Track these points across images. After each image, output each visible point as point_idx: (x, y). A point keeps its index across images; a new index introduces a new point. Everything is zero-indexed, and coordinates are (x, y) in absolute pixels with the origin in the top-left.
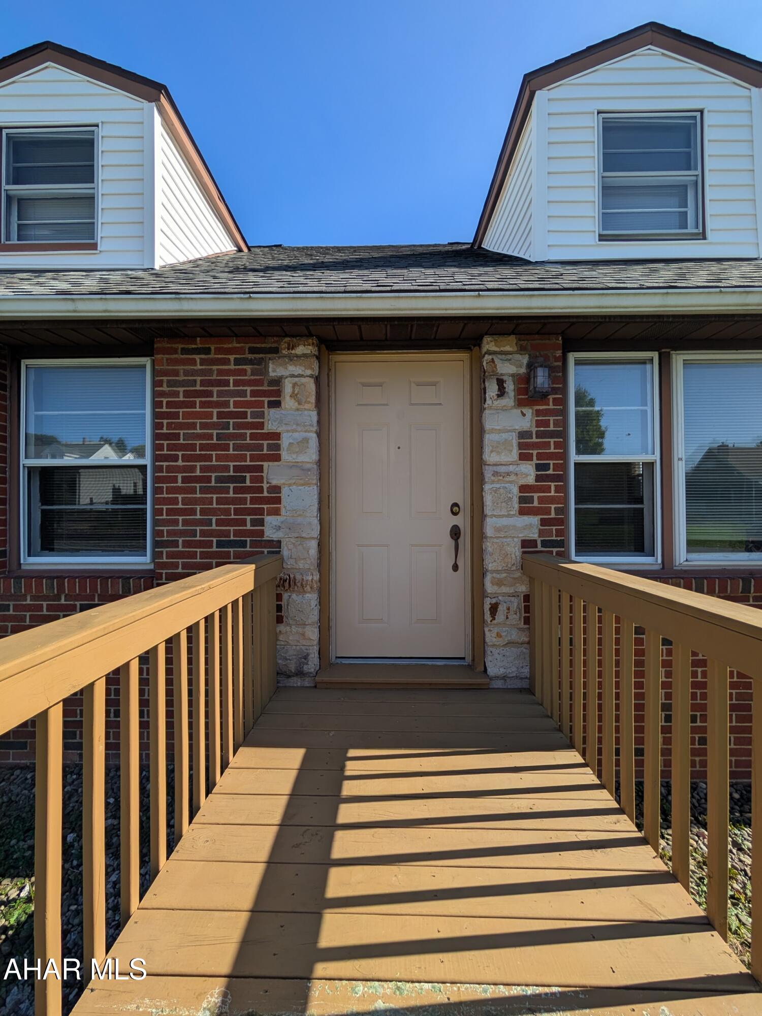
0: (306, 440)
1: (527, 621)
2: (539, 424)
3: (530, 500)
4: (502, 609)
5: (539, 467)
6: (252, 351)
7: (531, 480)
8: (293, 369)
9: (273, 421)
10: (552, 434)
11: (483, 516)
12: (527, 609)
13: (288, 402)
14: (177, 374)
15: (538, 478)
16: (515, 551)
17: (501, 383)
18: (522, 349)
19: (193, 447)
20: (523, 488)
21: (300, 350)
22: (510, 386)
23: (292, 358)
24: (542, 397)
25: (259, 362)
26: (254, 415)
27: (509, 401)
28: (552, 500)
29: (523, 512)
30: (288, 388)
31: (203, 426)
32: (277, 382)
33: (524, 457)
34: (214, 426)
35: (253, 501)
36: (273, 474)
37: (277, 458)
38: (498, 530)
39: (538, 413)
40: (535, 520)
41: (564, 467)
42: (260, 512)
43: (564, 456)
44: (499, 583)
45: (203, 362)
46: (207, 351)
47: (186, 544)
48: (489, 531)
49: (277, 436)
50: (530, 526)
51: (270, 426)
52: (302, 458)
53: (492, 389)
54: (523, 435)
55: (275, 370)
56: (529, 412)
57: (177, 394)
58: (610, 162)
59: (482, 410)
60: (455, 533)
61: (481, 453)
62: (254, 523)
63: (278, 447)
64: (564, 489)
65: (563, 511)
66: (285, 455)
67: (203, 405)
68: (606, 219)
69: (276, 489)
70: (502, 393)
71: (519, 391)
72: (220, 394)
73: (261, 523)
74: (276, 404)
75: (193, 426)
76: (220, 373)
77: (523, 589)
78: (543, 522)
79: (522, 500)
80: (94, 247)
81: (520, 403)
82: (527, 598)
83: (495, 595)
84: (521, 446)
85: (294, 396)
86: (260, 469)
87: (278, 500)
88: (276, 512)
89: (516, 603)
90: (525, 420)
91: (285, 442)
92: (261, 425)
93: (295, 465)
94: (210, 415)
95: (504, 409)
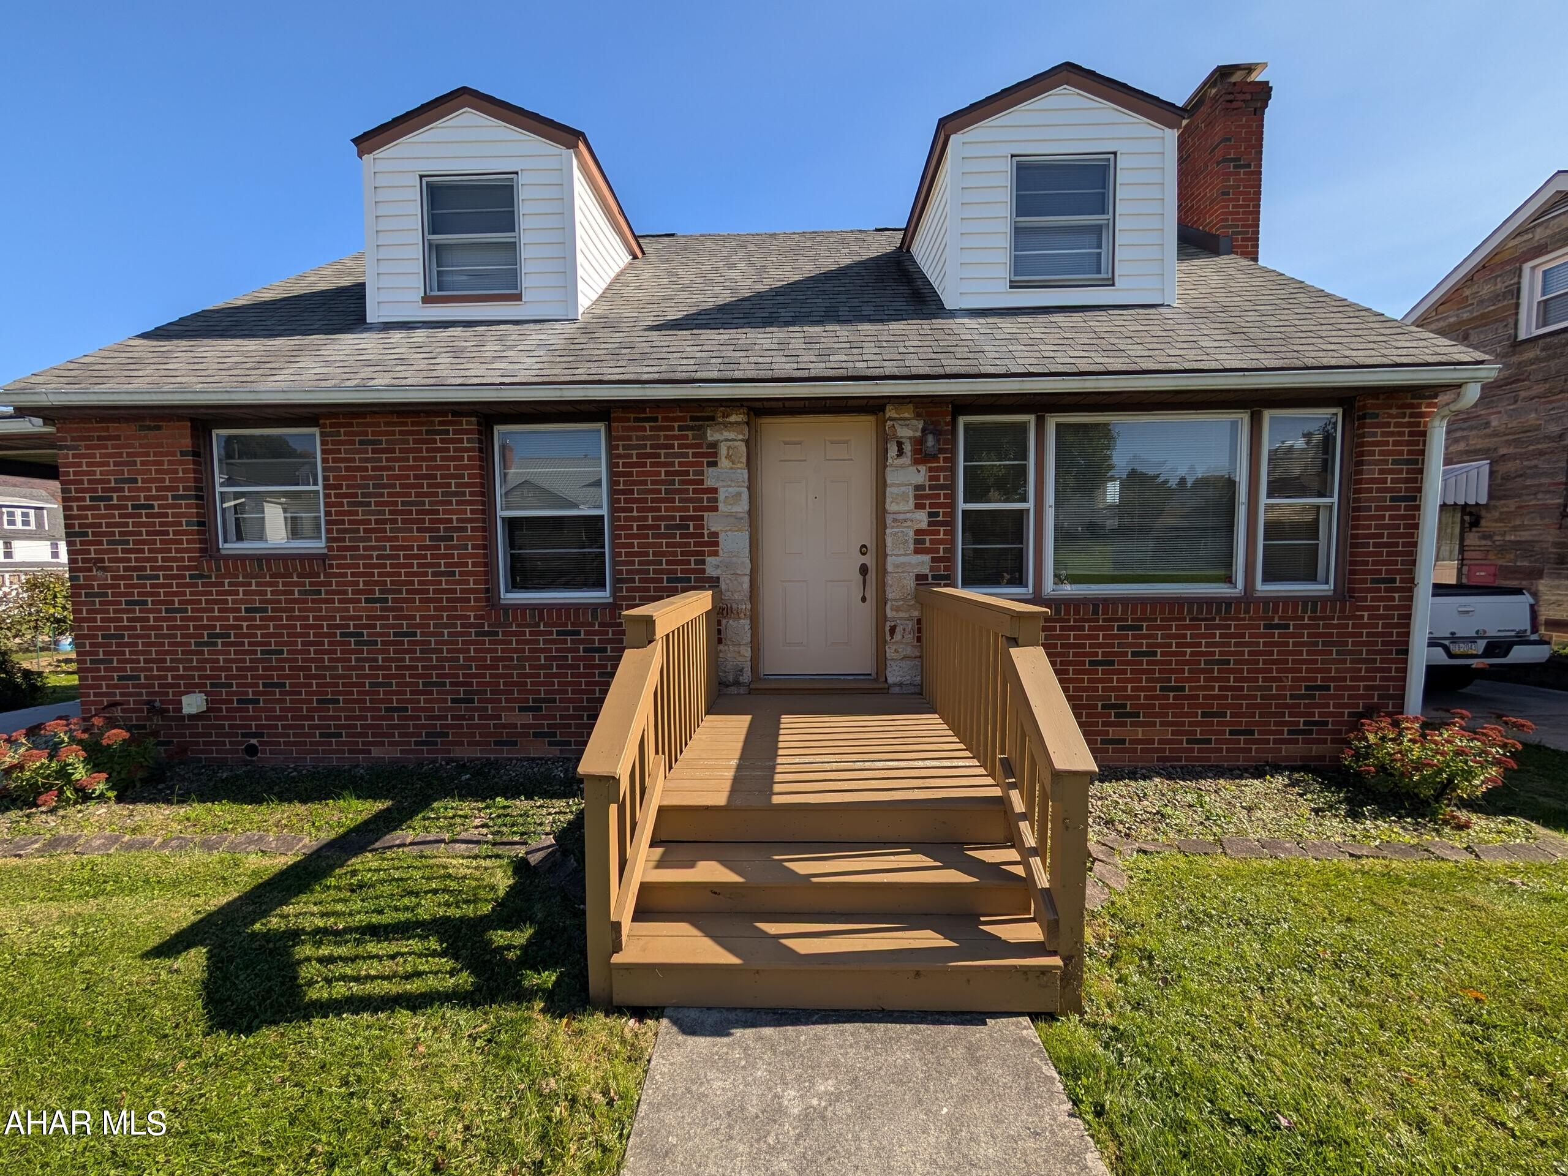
0: (739, 494)
1: (919, 639)
2: (931, 478)
3: (923, 542)
4: (899, 630)
5: (930, 515)
6: (693, 419)
7: (924, 525)
8: (727, 434)
9: (711, 477)
10: (942, 487)
11: (886, 555)
12: (919, 630)
13: (724, 462)
14: (630, 438)
15: (930, 524)
16: (910, 583)
17: (900, 444)
18: (918, 416)
19: (645, 500)
20: (918, 532)
21: (733, 418)
22: (908, 448)
23: (727, 426)
24: (934, 458)
25: (699, 428)
26: (695, 473)
27: (906, 460)
28: (941, 542)
29: (917, 551)
30: (723, 450)
31: (653, 483)
32: (714, 445)
33: (919, 506)
34: (662, 482)
35: (696, 544)
36: (712, 522)
37: (715, 509)
38: (897, 566)
39: (931, 470)
40: (927, 558)
41: (952, 514)
42: (702, 553)
43: (953, 505)
44: (897, 609)
45: (652, 429)
46: (655, 420)
47: (641, 580)
48: (890, 568)
49: (714, 490)
50: (923, 563)
51: (709, 483)
52: (735, 509)
53: (893, 450)
54: (918, 488)
55: (712, 435)
56: (923, 468)
57: (630, 456)
58: (1023, 206)
59: (885, 466)
60: (864, 570)
61: (885, 503)
62: (697, 562)
63: (716, 500)
64: (952, 533)
65: (951, 550)
66: (721, 506)
67: (653, 465)
68: (1019, 264)
69: (715, 535)
70: (901, 453)
71: (916, 452)
72: (667, 455)
73: (703, 562)
74: (714, 464)
75: (645, 483)
76: (666, 437)
77: (916, 614)
78: (933, 560)
79: (916, 542)
80: (518, 297)
81: (916, 462)
82: (919, 621)
83: (894, 619)
84: (916, 497)
85: (728, 457)
86: (702, 518)
87: (717, 544)
88: (715, 554)
89: (910, 625)
90: (919, 476)
91: (721, 495)
92: (701, 482)
93: (730, 515)
94: (659, 474)
95: (902, 467)
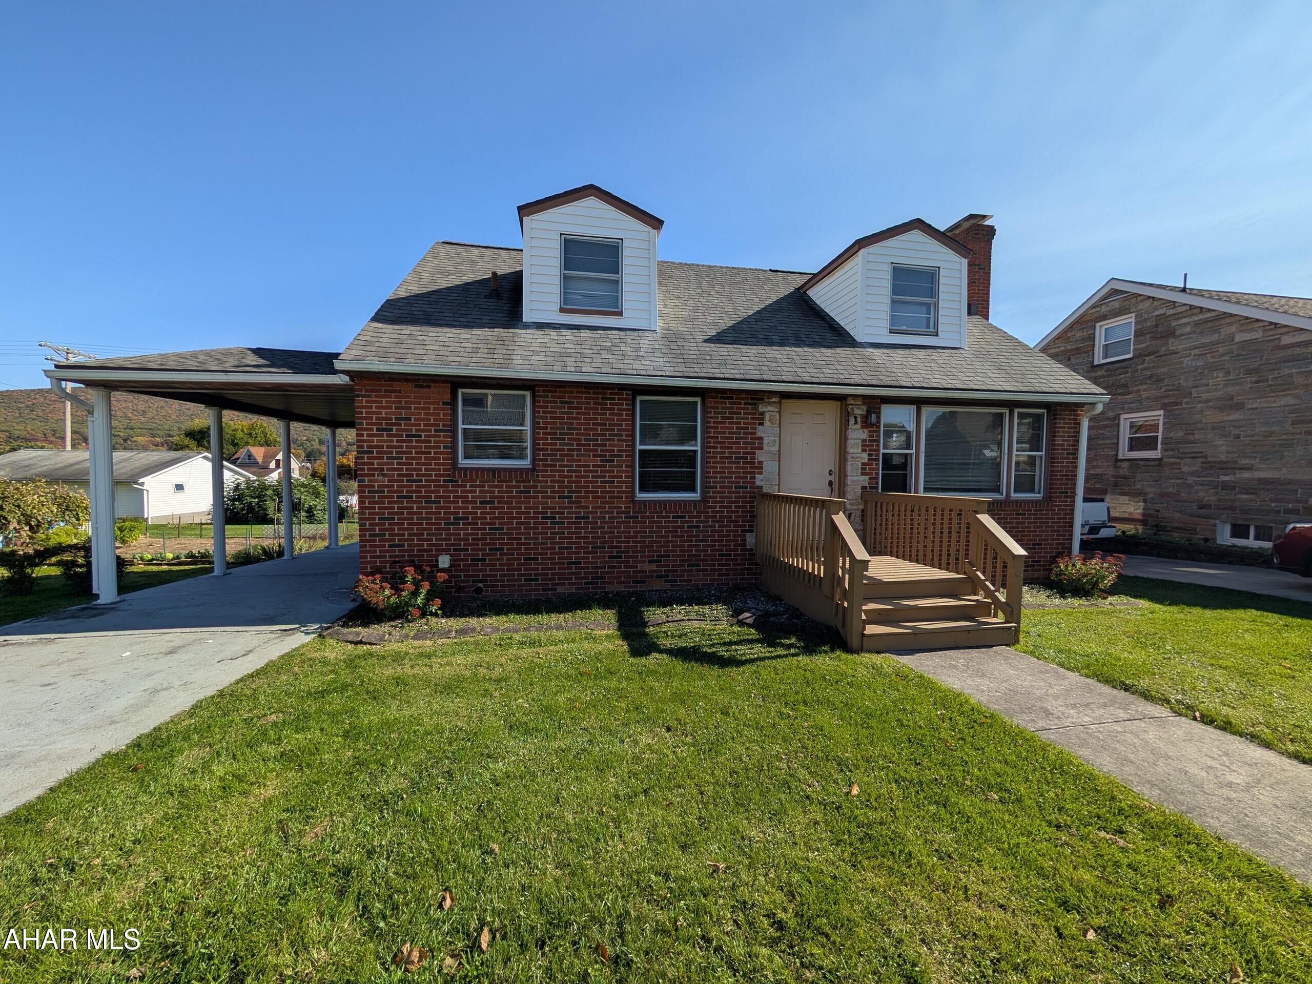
0: (775, 441)
1: (862, 520)
2: (870, 436)
3: (865, 469)
4: (853, 515)
5: (869, 455)
6: (752, 399)
7: (866, 461)
8: (769, 408)
9: (760, 432)
10: (875, 441)
11: (846, 476)
12: (863, 516)
13: (767, 423)
14: (718, 408)
15: (869, 460)
16: (859, 491)
17: (856, 418)
18: (864, 404)
19: (724, 443)
20: (863, 464)
21: (774, 400)
22: (859, 420)
23: (770, 404)
24: (872, 425)
25: (755, 404)
26: (752, 428)
27: (858, 426)
28: (874, 469)
29: (862, 474)
30: (767, 417)
31: (729, 433)
32: (763, 414)
33: (864, 450)
34: (735, 433)
35: (751, 468)
36: (760, 456)
37: (762, 449)
38: (853, 482)
39: (870, 431)
40: (867, 478)
41: (878, 455)
42: (754, 473)
43: (878, 450)
44: (853, 504)
45: (730, 403)
46: (732, 398)
47: (721, 487)
48: (849, 483)
49: (762, 438)
50: (864, 480)
51: (759, 434)
52: (773, 449)
53: (852, 421)
54: (863, 441)
55: (762, 408)
56: (866, 431)
57: (718, 418)
58: (896, 290)
59: (846, 429)
60: (830, 483)
61: (845, 448)
62: (751, 478)
63: (762, 444)
64: (877, 465)
65: (877, 474)
66: (765, 447)
67: (729, 423)
68: (893, 320)
69: (761, 463)
70: (856, 423)
71: (862, 422)
72: (737, 418)
73: (754, 478)
74: (762, 424)
75: (725, 433)
76: (738, 408)
77: (861, 507)
78: (870, 479)
79: (862, 469)
80: (620, 314)
81: (863, 427)
82: (863, 511)
83: (850, 510)
84: (862, 446)
85: (770, 420)
86: (754, 453)
87: (762, 468)
88: (761, 473)
89: (859, 513)
90: (864, 434)
91: (765, 441)
92: (755, 433)
93: (768, 452)
94: (732, 428)
95: (856, 429)
